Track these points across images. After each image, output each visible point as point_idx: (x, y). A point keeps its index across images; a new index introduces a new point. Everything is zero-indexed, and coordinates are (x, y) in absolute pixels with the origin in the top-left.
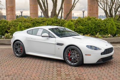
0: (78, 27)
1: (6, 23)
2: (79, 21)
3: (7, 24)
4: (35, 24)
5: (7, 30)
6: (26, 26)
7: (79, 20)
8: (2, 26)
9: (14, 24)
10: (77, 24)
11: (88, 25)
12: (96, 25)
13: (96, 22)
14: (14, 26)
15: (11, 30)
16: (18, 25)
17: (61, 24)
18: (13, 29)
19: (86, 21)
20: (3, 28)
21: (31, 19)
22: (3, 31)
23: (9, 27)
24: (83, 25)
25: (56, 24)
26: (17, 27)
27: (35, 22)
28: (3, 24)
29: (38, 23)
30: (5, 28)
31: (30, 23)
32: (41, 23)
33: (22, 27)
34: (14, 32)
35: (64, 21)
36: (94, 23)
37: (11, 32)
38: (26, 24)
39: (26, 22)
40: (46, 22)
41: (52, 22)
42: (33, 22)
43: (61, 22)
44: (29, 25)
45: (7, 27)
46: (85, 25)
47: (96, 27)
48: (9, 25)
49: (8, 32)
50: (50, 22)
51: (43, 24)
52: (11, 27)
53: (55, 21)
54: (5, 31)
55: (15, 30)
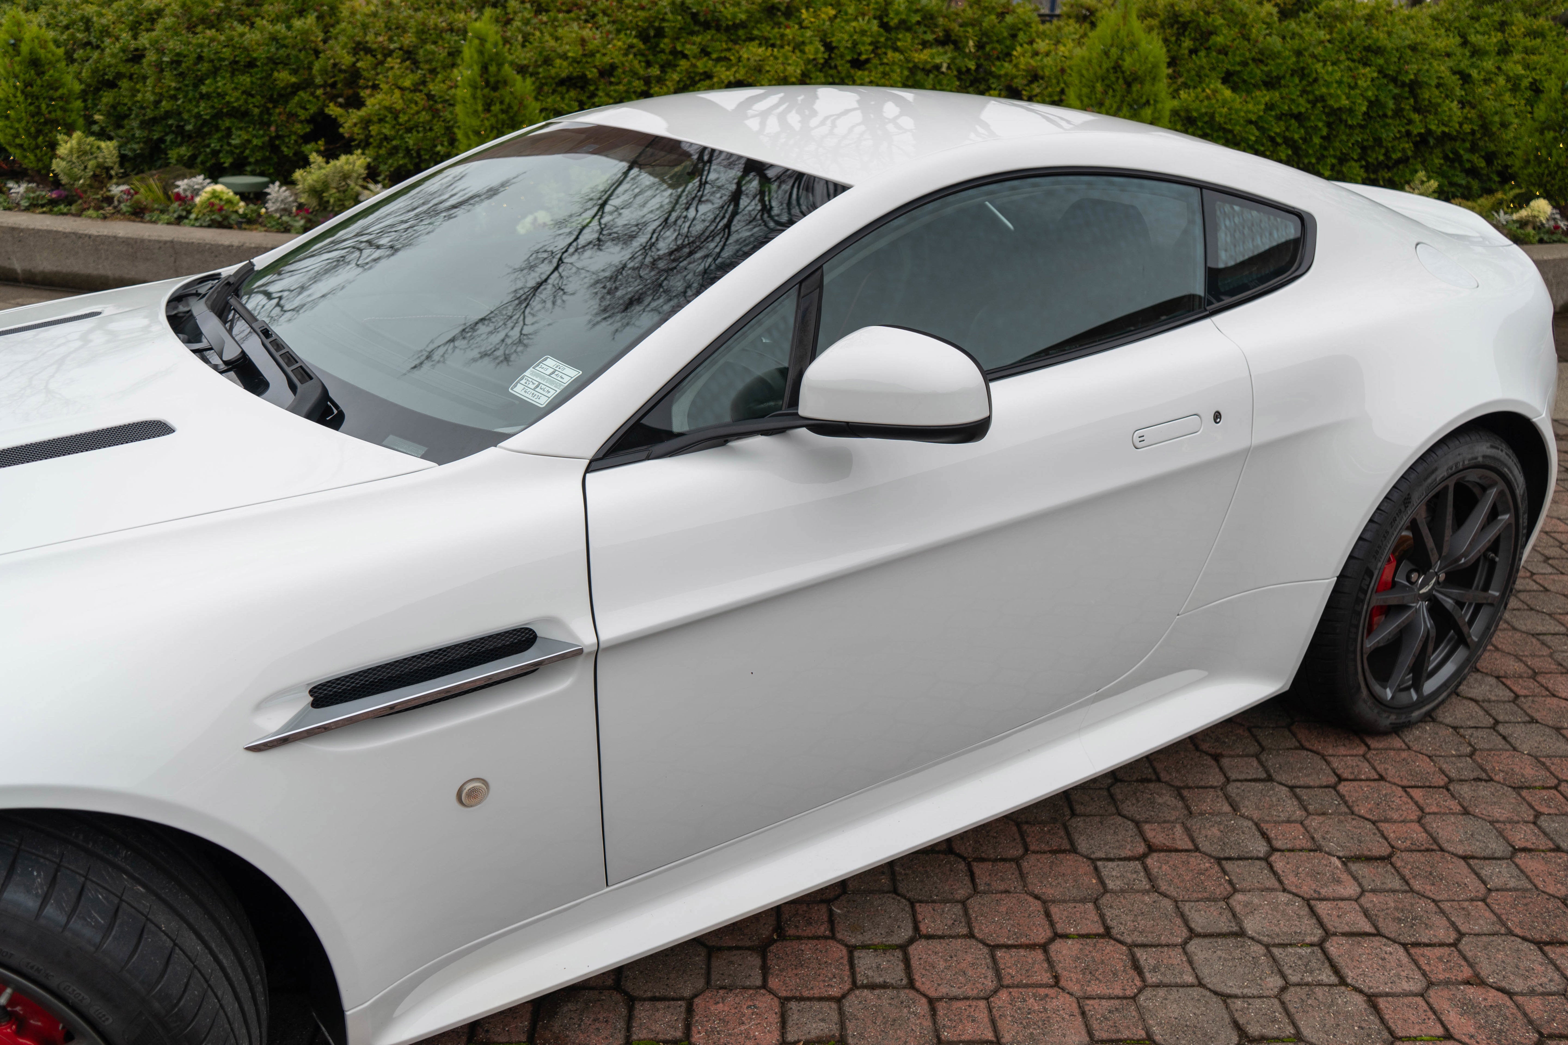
1: (309, 22)
3: (327, 32)
4: (665, 44)
5: (333, 110)
6: (561, 68)
8: (260, 54)
9: (409, 39)
11: (1301, 73)
14: (409, 55)
15: (373, 103)
16: (455, 53)
17: (980, 46)
18: (396, 99)
20: (284, 77)
22: (278, 114)
23: (354, 64)
24: (1238, 68)
25: (923, 56)
26: (444, 68)
27: (663, 20)
28: (280, 27)
29: (706, 26)
30: (307, 84)
31: (609, 32)
32: (743, 25)
33: (505, 83)
34: (409, 130)
35: (1009, 19)
36: (1368, 49)
37: (374, 129)
38: (557, 39)
39: (560, 11)
40: (806, 23)
41: (875, 26)
42: (641, 14)
43: (973, 23)
44: (592, 54)
45: (324, 71)
46: (1258, 72)
47: (1383, 106)
48: (351, 38)
49: (345, 131)
50: (856, 19)
51: (767, 39)
52: (377, 65)
53: (917, 11)
54: (303, 115)
55: (428, 118)
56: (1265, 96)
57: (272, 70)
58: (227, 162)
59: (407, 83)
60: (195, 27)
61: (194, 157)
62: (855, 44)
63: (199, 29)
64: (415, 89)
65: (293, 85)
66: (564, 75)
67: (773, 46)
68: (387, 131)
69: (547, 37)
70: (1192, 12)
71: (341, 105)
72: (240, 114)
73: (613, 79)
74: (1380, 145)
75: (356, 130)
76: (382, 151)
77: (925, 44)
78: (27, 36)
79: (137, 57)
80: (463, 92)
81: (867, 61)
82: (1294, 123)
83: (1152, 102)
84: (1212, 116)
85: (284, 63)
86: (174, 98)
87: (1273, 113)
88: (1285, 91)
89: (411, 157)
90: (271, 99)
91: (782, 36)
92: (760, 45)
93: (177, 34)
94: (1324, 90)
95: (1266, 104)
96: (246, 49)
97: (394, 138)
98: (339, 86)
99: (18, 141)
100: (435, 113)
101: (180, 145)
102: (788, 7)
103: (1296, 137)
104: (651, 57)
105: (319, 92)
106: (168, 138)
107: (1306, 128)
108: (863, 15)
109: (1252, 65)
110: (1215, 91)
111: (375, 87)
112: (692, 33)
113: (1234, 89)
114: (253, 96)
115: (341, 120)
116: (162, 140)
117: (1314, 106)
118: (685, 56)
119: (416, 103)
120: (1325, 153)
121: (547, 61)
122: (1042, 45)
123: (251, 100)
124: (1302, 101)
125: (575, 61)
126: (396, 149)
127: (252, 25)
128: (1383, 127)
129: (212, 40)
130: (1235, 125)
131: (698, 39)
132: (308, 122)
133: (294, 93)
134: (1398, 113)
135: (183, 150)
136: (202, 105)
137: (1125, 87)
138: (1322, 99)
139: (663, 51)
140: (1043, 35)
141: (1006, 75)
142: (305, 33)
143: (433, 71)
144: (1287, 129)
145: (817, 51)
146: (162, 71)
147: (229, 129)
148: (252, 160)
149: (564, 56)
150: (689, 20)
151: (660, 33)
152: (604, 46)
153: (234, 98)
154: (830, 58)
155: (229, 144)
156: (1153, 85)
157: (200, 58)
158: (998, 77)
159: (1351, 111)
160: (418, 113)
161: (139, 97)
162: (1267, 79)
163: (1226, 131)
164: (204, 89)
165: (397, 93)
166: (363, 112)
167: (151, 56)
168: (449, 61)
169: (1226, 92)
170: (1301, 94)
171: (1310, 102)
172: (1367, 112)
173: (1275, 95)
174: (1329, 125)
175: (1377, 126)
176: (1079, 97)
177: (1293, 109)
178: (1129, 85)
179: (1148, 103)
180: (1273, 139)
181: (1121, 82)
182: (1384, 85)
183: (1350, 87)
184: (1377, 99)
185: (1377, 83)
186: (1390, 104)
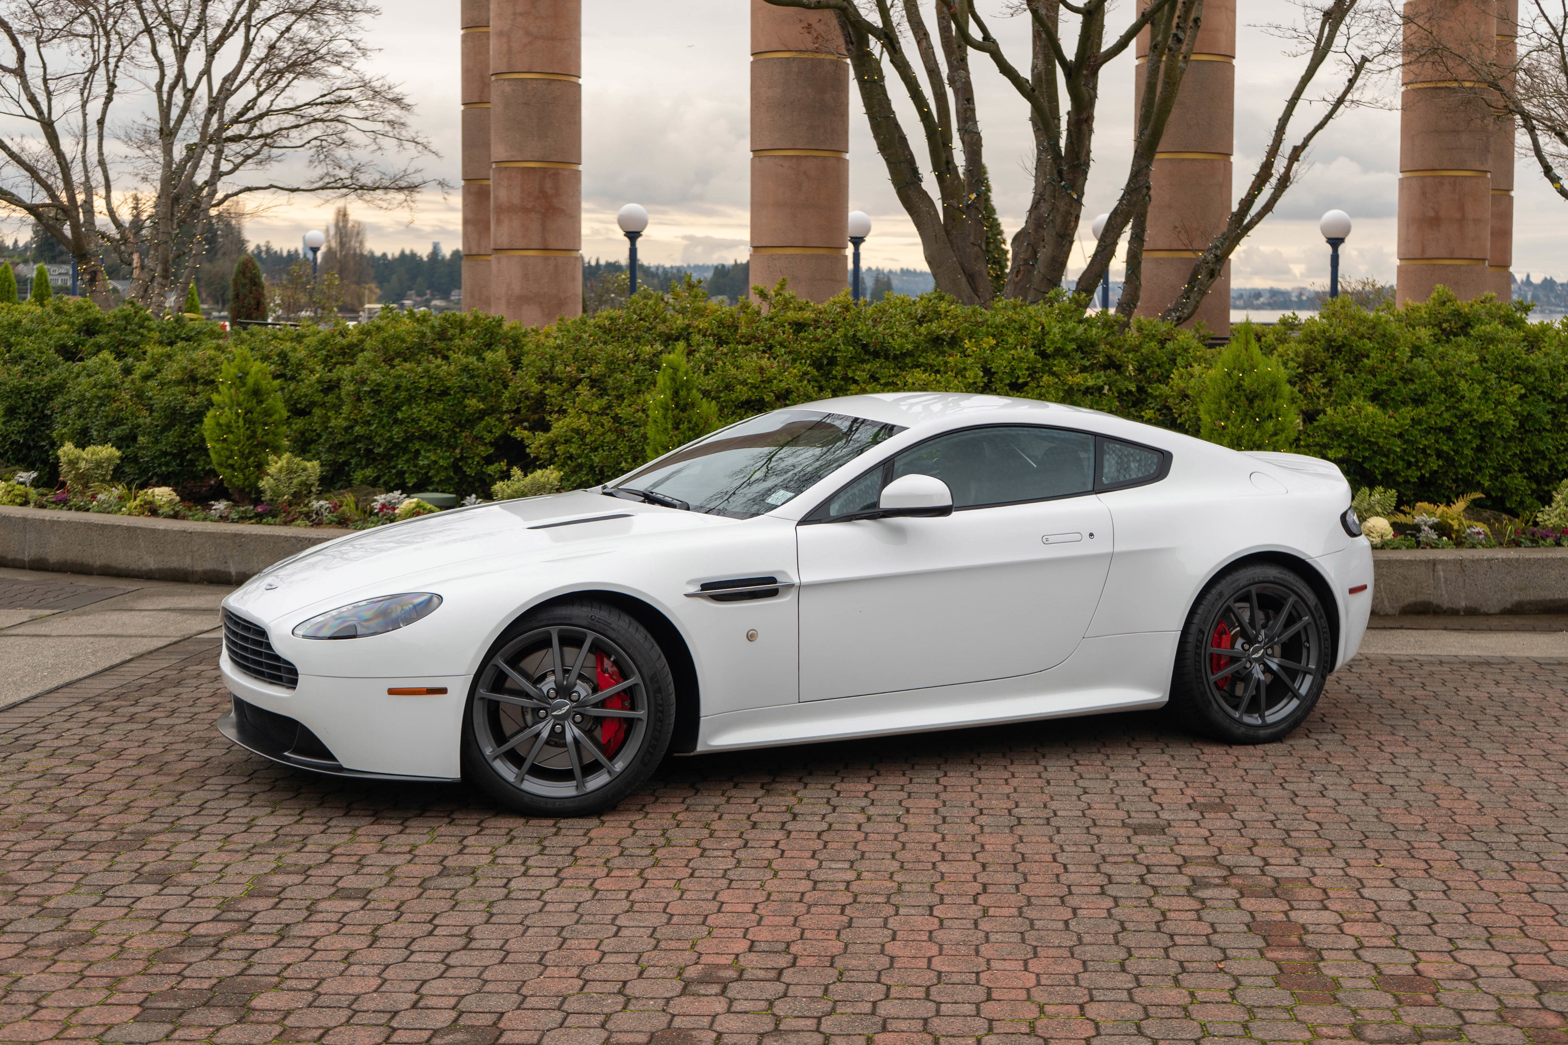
0: (1331, 415)
1: (499, 355)
2: (1335, 348)
3: (517, 364)
4: (837, 371)
5: (520, 433)
6: (742, 393)
7: (1341, 332)
8: (453, 383)
9: (596, 370)
10: (1316, 382)
11: (1449, 391)
12: (1532, 389)
13: (1536, 359)
14: (594, 382)
15: (559, 426)
17: (1141, 370)
18: (583, 423)
19: (1417, 351)
20: (473, 403)
21: (791, 315)
22: (464, 437)
23: (541, 392)
24: (1385, 387)
25: (1078, 379)
26: (631, 394)
27: (836, 350)
28: (473, 359)
29: (876, 355)
30: (492, 411)
31: (785, 362)
32: (909, 354)
33: (693, 405)
34: (595, 450)
35: (1170, 345)
36: (1518, 368)
37: (560, 449)
38: (738, 368)
39: (739, 343)
40: (969, 352)
41: (1031, 353)
42: (816, 345)
43: (1135, 349)
44: (770, 381)
45: (512, 399)
46: (1406, 390)
47: (1538, 421)
48: (540, 369)
49: (531, 451)
50: (1015, 348)
51: (932, 366)
52: (564, 392)
53: (1073, 340)
54: (488, 438)
55: (614, 437)
56: (1408, 412)
57: (464, 398)
58: (411, 482)
59: (595, 408)
60: (393, 359)
61: (378, 478)
62: (1013, 370)
63: (397, 361)
64: (603, 412)
65: (480, 411)
66: (744, 398)
67: (938, 372)
68: (573, 450)
69: (729, 366)
70: (1345, 338)
71: (525, 428)
72: (431, 438)
74: (1544, 458)
75: (542, 450)
76: (567, 469)
77: (1084, 369)
78: (254, 370)
79: (330, 387)
80: (655, 413)
81: (1026, 384)
82: (1443, 437)
83: (1274, 416)
84: (1356, 431)
85: (474, 391)
86: (368, 423)
87: (1419, 428)
88: (1431, 407)
89: (594, 474)
90: (459, 425)
91: (946, 363)
92: (925, 371)
93: (376, 366)
94: (1466, 406)
95: (1413, 419)
96: (441, 380)
97: (580, 456)
98: (523, 411)
99: (230, 461)
100: (620, 433)
101: (367, 466)
102: (953, 337)
103: (1445, 448)
104: (823, 383)
105: (506, 417)
106: (353, 461)
107: (1455, 441)
108: (1022, 344)
109: (1400, 384)
111: (562, 412)
112: (863, 361)
113: (1384, 406)
114: (443, 421)
115: (527, 442)
116: (346, 463)
117: (1460, 421)
118: (855, 382)
119: (602, 426)
120: (1483, 465)
121: (729, 387)
122: (1197, 369)
123: (441, 425)
124: (1446, 415)
125: (754, 386)
126: (580, 466)
127: (445, 358)
128: (1542, 440)
129: (410, 371)
130: (1379, 438)
131: (867, 367)
132: (491, 444)
133: (481, 419)
135: (368, 472)
136: (396, 429)
137: (1247, 403)
138: (1467, 414)
139: (835, 377)
140: (1198, 360)
141: (1161, 395)
142: (496, 365)
143: (621, 397)
144: (1437, 441)
145: (976, 376)
146: (359, 399)
147: (417, 452)
148: (436, 479)
149: (744, 383)
150: (859, 350)
151: (832, 361)
152: (781, 374)
153: (427, 422)
154: (990, 381)
155: (415, 466)
156: (1274, 401)
157: (398, 388)
158: (1155, 398)
159: (1500, 425)
160: (603, 434)
161: (332, 423)
162: (1414, 397)
164: (400, 415)
165: (585, 417)
166: (550, 435)
167: (348, 388)
168: (635, 388)
169: (1371, 409)
170: (1448, 409)
171: (1456, 416)
172: (1522, 425)
173: (1422, 411)
174: (1482, 438)
175: (1535, 439)
176: (1209, 413)
177: (1440, 424)
178: (1251, 402)
179: (1270, 416)
180: (1424, 451)
181: (1243, 398)
182: (1538, 401)
183: (1498, 403)
184: (1529, 414)
185: (1531, 398)
186: (1547, 419)
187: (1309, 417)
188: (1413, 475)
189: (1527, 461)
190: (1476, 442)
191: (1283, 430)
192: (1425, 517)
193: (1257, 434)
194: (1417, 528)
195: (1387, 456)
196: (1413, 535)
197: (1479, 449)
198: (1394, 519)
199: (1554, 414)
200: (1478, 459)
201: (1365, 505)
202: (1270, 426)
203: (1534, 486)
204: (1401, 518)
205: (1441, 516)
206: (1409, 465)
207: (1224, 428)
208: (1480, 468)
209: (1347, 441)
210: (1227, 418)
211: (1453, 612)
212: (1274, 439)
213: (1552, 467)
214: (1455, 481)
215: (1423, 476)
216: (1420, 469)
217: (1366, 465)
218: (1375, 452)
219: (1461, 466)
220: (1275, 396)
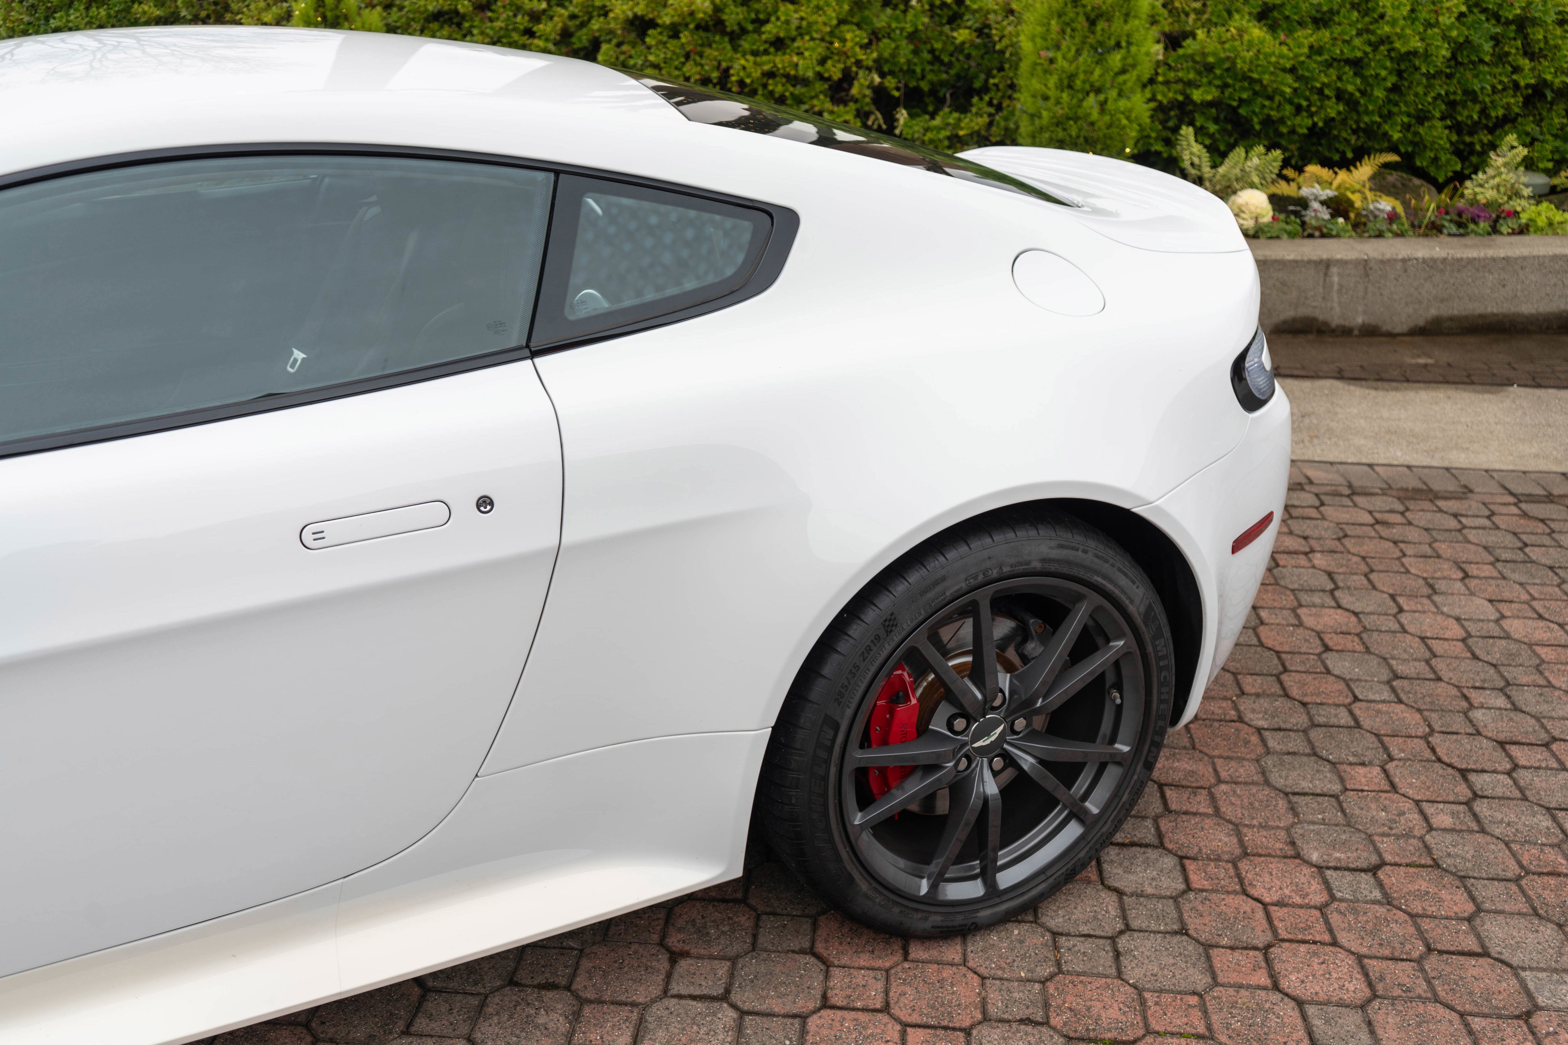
0: (1202, 40)
56: (1306, 37)
73: (490, 14)
74: (1475, 100)
82: (1348, 71)
83: (1124, 44)
84: (1234, 64)
87: (1319, 59)
88: (1337, 30)
94: (1387, 29)
95: (1311, 47)
103: (1350, 88)
107: (1363, 78)
110: (1241, 31)
113: (1273, 28)
120: (1395, 110)
124: (1357, 42)
128: (1476, 76)
130: (1264, 73)
134: (1501, 58)
137: (1086, 25)
138: (1386, 40)
144: (1339, 78)
156: (1126, 22)
159: (1427, 55)
162: (1318, 16)
163: (1252, 81)
169: (1257, 32)
170: (1359, 34)
171: (1370, 44)
172: (1454, 57)
173: (1325, 35)
174: (1400, 74)
175: (1469, 75)
176: (1032, 39)
177: (1348, 53)
178: (1092, 23)
179: (1118, 45)
180: (1320, 92)
181: (1082, 19)
182: (1479, 22)
183: (1429, 25)
184: (1467, 41)
185: (1470, 19)
186: (1487, 47)
187: (1173, 41)
188: (1303, 123)
189: (1452, 104)
190: (1393, 79)
191: (1134, 66)
192: (1317, 189)
193: (1098, 72)
194: (1303, 203)
195: (1271, 98)
196: (1297, 214)
197: (1395, 89)
198: (1273, 190)
199: (1496, 40)
200: (1390, 101)
201: (1237, 171)
202: (1116, 59)
203: (1454, 138)
204: (1284, 189)
205: (1339, 187)
206: (1299, 109)
207: (1052, 61)
208: (1390, 115)
209: (1220, 77)
210: (1058, 47)
211: (1345, 332)
212: (1121, 78)
213: (1483, 112)
214: (1354, 132)
215: (1315, 124)
216: (1311, 115)
217: (1242, 111)
218: (1256, 93)
219: (1367, 112)
220: (1127, 15)
